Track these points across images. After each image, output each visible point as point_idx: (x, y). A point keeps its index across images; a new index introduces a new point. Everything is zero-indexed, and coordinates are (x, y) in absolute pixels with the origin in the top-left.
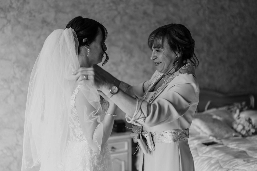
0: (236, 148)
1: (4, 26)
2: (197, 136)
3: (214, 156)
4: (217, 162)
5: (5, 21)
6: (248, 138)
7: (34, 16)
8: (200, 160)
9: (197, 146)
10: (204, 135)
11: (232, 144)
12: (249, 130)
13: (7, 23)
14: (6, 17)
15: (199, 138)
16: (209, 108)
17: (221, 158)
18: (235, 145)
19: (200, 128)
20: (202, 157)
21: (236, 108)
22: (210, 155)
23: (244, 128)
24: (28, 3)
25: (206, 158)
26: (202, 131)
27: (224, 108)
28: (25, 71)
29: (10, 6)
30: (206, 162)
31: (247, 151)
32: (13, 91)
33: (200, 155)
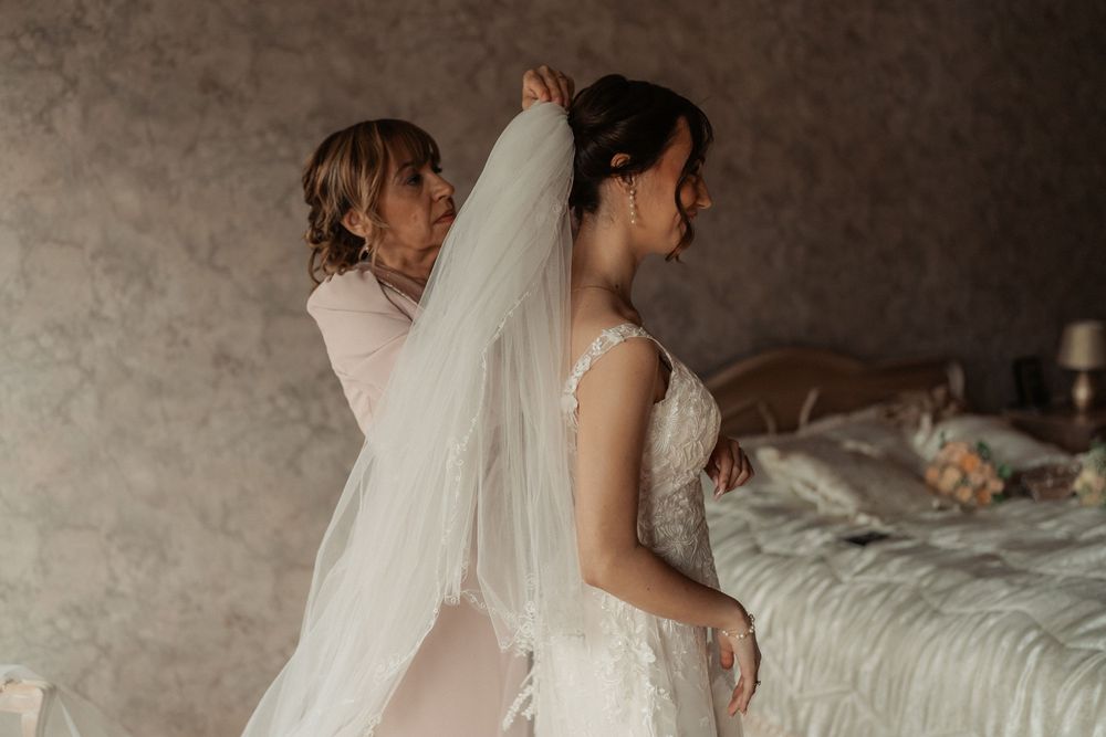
0: (960, 546)
1: (52, 103)
2: (810, 516)
3: (898, 579)
4: (916, 596)
5: (56, 84)
6: (982, 513)
7: (172, 63)
8: (849, 598)
9: (824, 551)
10: (837, 511)
11: (943, 536)
12: (984, 486)
13: (64, 92)
14: (58, 67)
15: (822, 523)
16: (815, 416)
17: (925, 583)
18: (955, 537)
19: (814, 489)
20: (854, 584)
21: (914, 410)
22: (882, 577)
23: (964, 480)
24: (148, 8)
25: (870, 587)
26: (825, 498)
27: (871, 413)
28: (136, 288)
29: (76, 22)
30: (875, 601)
31: (1003, 553)
32: (90, 374)
33: (846, 578)
